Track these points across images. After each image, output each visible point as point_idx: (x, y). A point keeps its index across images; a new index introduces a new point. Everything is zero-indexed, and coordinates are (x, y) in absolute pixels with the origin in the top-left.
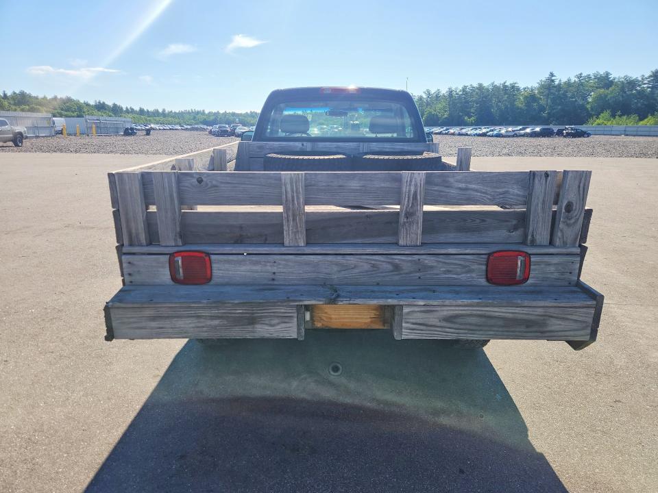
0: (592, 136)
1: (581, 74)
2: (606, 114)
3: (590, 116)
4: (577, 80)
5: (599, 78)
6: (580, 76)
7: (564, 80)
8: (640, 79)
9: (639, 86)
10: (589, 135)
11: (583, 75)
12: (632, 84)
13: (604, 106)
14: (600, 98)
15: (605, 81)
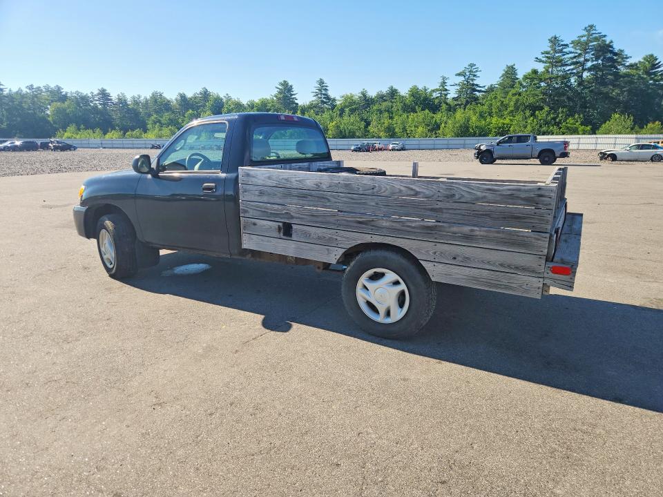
0: (78, 149)
1: (32, 86)
2: (72, 128)
3: (57, 129)
4: (28, 91)
5: (51, 92)
6: (31, 87)
7: (15, 90)
8: (90, 95)
9: (92, 102)
10: (75, 148)
11: (35, 87)
12: (84, 100)
13: (65, 120)
14: (59, 111)
15: (58, 95)
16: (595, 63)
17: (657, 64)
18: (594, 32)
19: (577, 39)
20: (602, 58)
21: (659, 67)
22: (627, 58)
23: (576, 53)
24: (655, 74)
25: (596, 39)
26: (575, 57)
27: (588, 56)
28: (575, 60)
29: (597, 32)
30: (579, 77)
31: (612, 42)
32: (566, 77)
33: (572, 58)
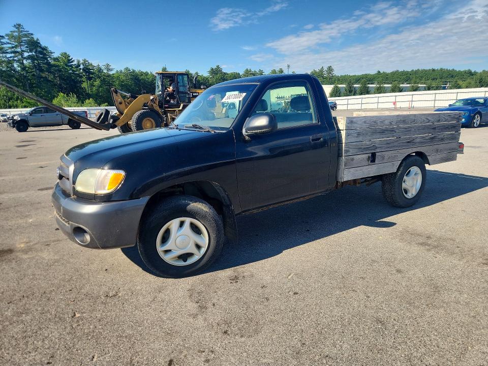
16: (30, 54)
17: (71, 59)
18: (22, 30)
19: (10, 33)
20: (34, 50)
21: (72, 62)
22: (52, 53)
23: (13, 44)
24: (71, 66)
25: (26, 36)
26: (13, 47)
27: (24, 48)
28: (13, 50)
29: (25, 30)
30: (21, 63)
31: (38, 40)
32: (9, 62)
33: (10, 48)
